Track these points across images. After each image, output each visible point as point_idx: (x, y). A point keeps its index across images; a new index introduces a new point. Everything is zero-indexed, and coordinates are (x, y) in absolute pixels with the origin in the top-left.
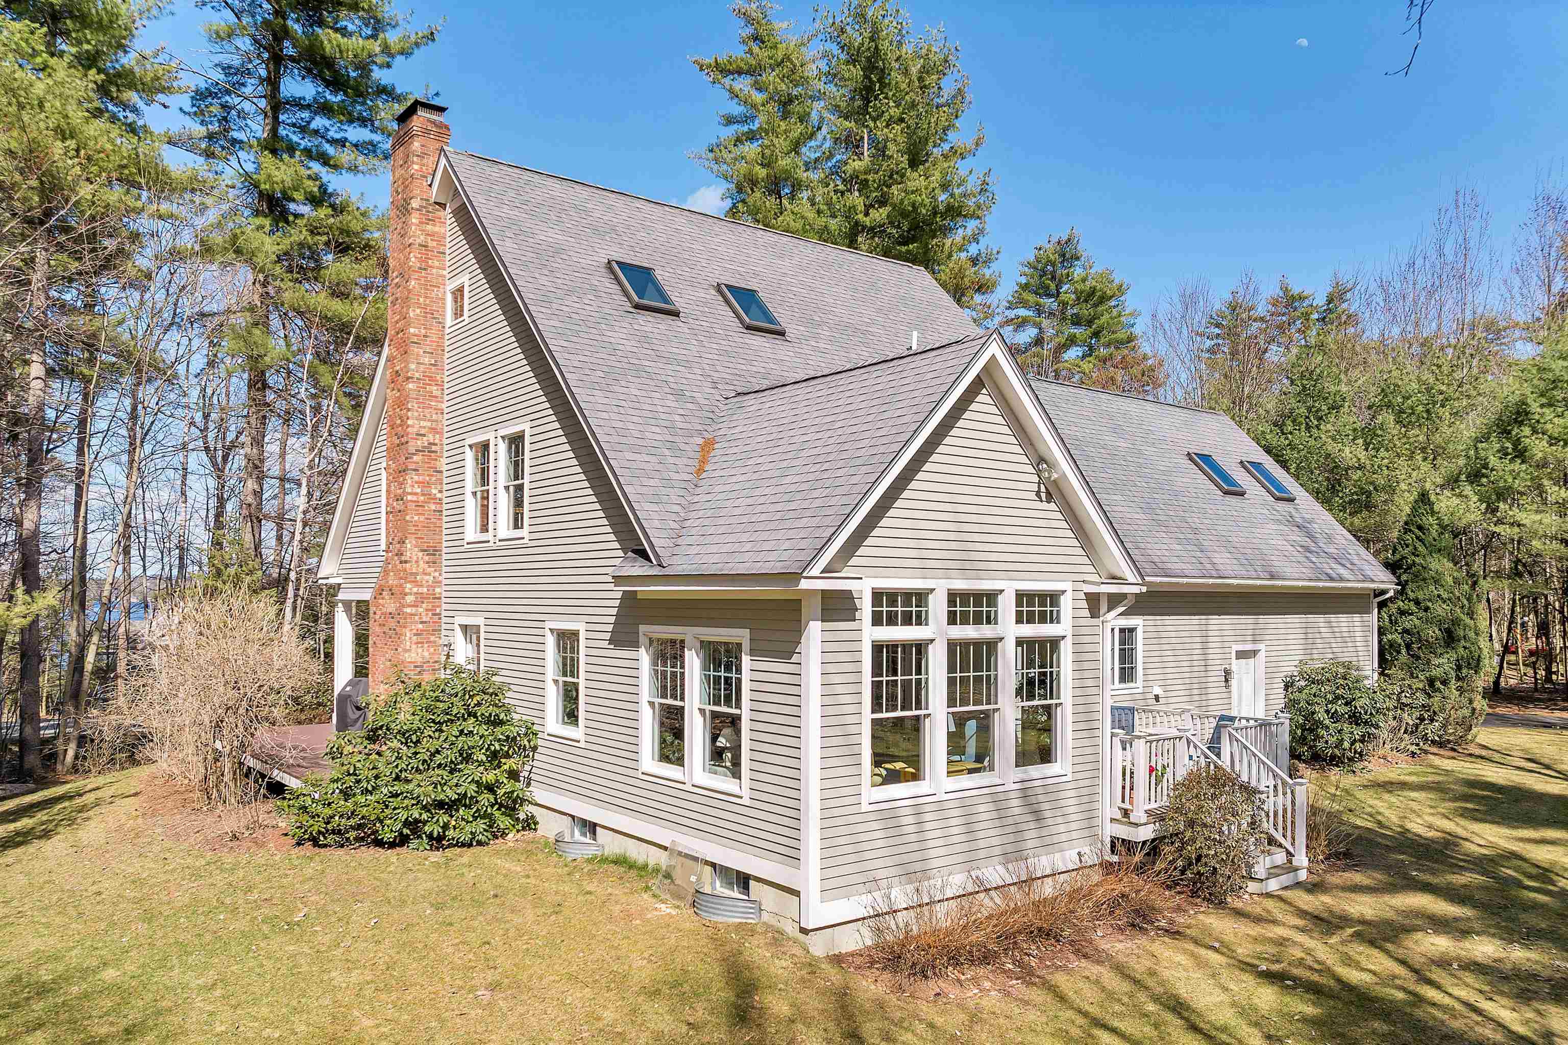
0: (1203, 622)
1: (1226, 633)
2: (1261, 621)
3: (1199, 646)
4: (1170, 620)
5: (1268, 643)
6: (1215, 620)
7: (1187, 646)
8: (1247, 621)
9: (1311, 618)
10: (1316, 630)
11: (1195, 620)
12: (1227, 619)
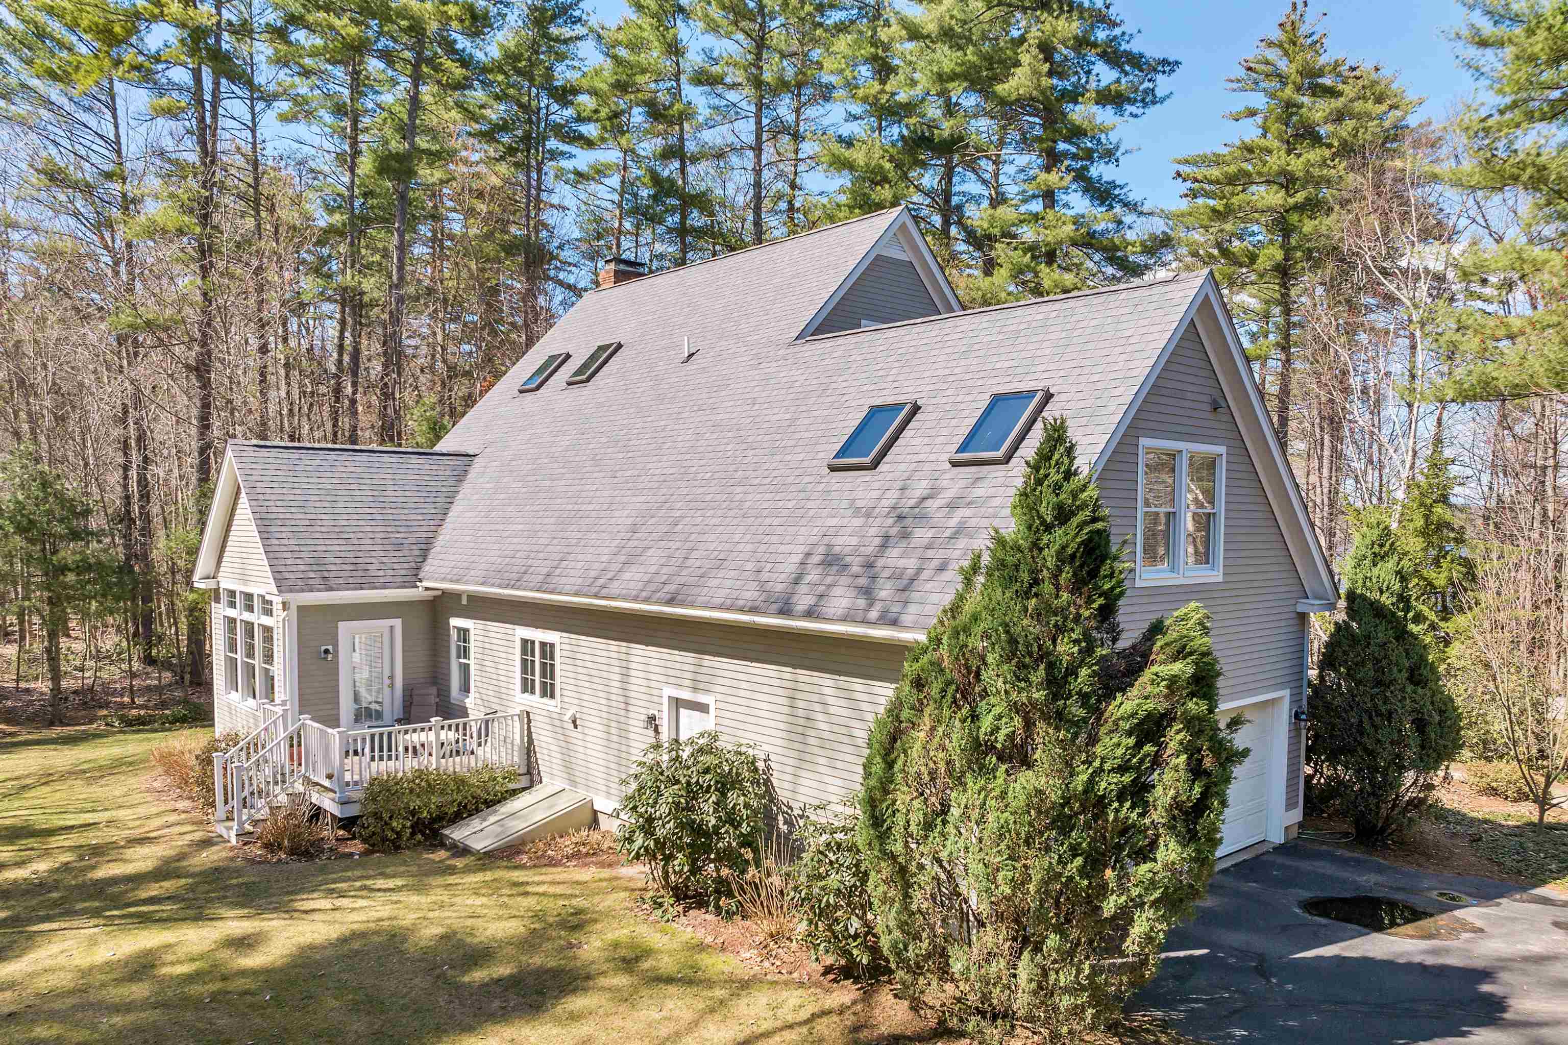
0: (623, 650)
1: (652, 669)
2: (706, 663)
3: (618, 677)
4: (584, 640)
5: (719, 697)
6: (638, 650)
7: (605, 675)
8: (683, 660)
9: (803, 675)
10: (815, 698)
11: (613, 645)
12: (652, 652)
